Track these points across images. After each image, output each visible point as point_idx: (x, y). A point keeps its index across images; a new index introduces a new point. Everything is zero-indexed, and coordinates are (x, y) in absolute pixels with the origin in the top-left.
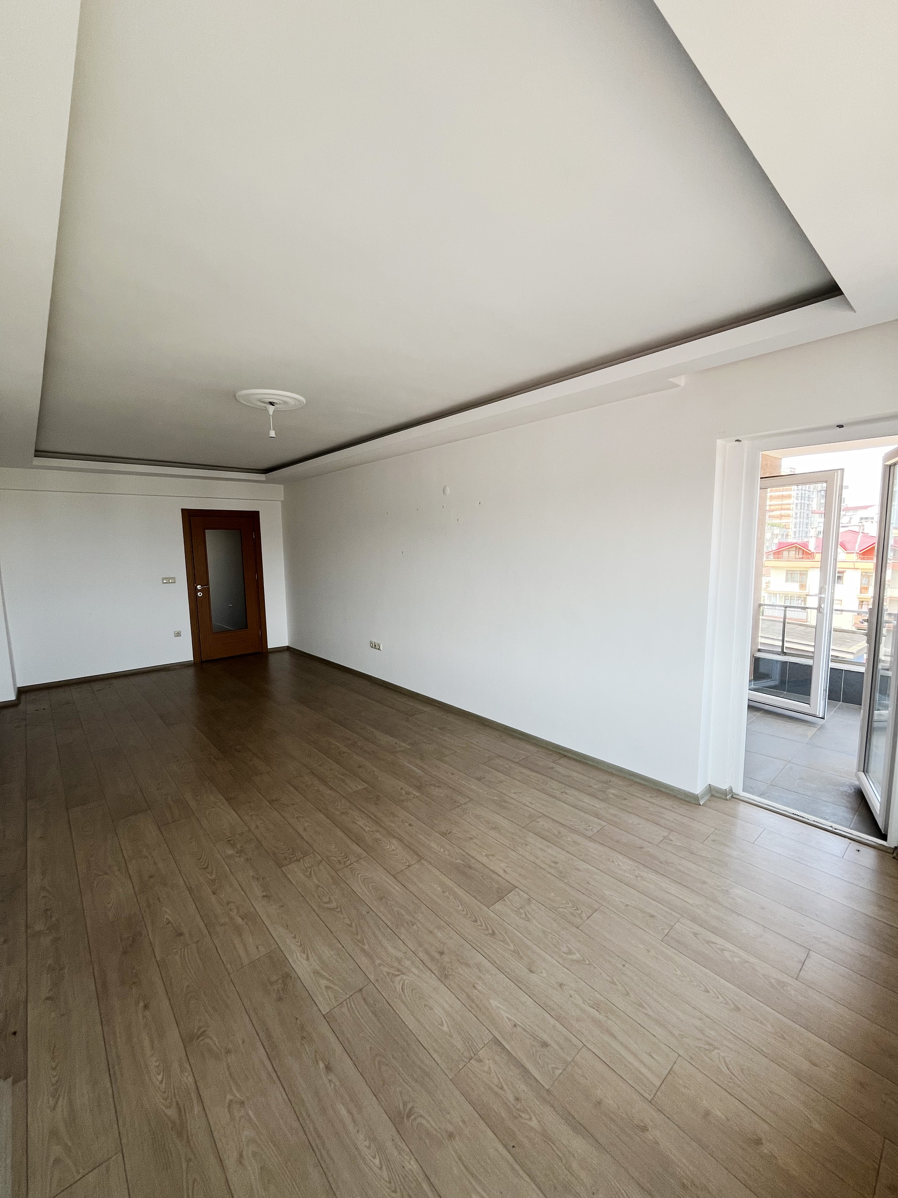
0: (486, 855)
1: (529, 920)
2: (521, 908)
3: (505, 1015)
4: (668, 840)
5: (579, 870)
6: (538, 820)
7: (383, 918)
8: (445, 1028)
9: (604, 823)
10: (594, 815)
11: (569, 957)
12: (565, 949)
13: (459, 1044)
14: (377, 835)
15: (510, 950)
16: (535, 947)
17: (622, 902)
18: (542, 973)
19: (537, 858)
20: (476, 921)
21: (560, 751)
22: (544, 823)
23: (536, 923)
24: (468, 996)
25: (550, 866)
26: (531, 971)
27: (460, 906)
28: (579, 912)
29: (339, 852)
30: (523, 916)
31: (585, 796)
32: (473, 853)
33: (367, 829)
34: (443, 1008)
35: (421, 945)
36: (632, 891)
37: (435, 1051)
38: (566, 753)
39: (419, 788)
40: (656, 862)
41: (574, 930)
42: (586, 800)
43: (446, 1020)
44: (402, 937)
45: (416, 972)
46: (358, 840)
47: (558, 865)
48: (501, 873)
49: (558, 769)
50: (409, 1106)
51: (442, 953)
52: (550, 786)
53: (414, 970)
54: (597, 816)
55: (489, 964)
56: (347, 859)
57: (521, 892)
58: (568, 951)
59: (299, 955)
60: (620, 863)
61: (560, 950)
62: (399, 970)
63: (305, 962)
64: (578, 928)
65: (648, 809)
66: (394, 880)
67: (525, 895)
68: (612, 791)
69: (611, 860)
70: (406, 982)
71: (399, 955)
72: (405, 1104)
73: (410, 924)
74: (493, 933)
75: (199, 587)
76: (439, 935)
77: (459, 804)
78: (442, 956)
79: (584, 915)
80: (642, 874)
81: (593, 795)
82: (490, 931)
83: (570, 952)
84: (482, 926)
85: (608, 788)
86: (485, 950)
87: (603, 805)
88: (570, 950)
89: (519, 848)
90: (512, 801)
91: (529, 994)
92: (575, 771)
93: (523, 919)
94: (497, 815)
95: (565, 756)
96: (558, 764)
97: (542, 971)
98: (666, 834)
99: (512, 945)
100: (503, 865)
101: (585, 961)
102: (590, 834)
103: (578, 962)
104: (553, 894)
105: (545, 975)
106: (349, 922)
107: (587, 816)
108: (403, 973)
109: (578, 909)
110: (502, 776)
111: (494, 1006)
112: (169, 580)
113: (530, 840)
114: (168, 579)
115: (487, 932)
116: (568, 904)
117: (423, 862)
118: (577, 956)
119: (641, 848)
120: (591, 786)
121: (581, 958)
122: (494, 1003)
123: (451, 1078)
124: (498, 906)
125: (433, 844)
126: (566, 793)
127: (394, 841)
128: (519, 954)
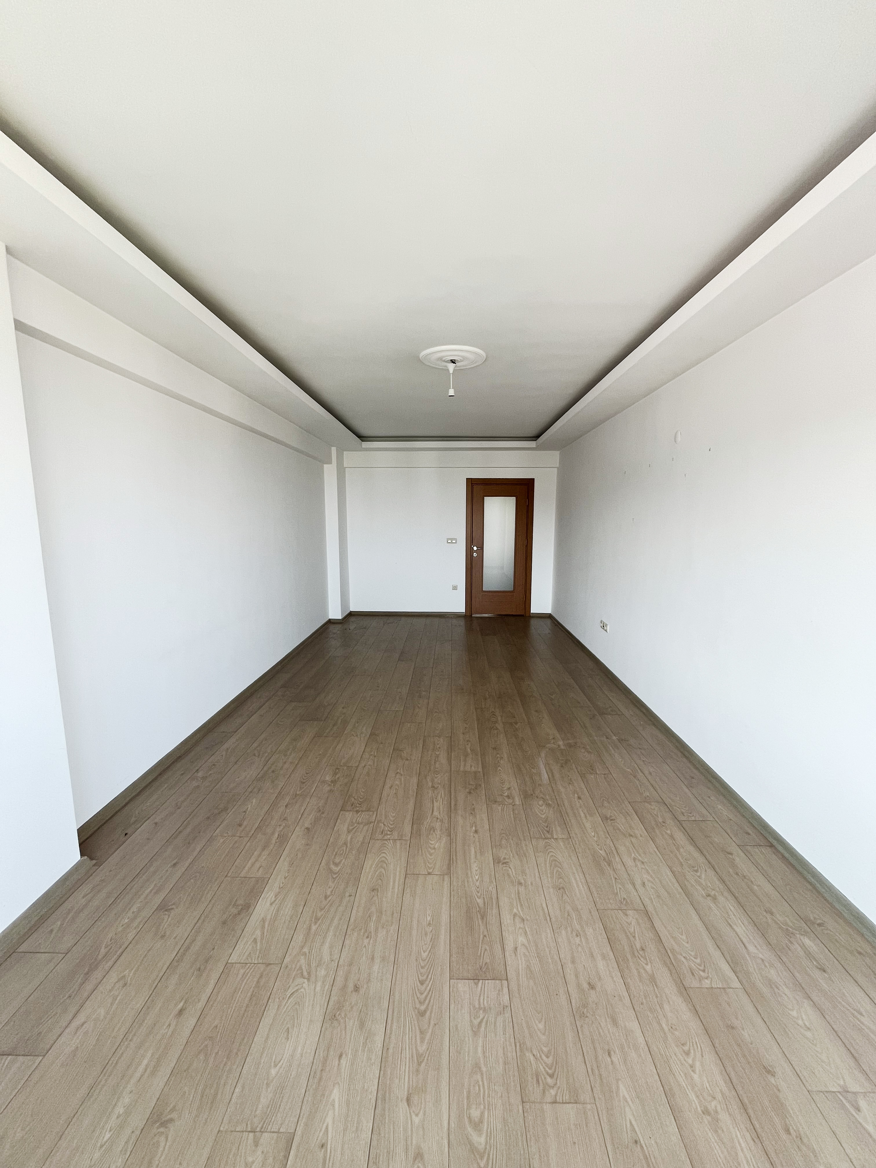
0: (515, 915)
1: (475, 1033)
2: (485, 1010)
3: (329, 1120)
4: (849, 1102)
5: (615, 1022)
6: (630, 912)
7: (354, 911)
8: (273, 1072)
9: (736, 984)
10: (729, 959)
11: (470, 1129)
12: (475, 1113)
13: (264, 1101)
14: (438, 825)
15: (417, 1050)
16: (445, 1073)
17: (634, 1130)
18: (417, 1115)
19: (573, 962)
20: (422, 983)
21: (767, 835)
22: (634, 922)
23: (480, 1044)
24: (326, 1059)
25: (579, 985)
26: (408, 1100)
27: (426, 953)
28: (549, 1080)
29: (391, 823)
30: (476, 1022)
31: (746, 923)
32: (504, 901)
33: (436, 813)
34: (294, 1050)
35: (350, 964)
36: (673, 1128)
37: (243, 1087)
38: (775, 843)
39: (527, 796)
40: (776, 1120)
41: (515, 1099)
42: (740, 930)
43: (283, 1064)
44: (347, 942)
45: (318, 988)
46: (417, 820)
47: (592, 992)
48: (509, 946)
49: (737, 860)
50: (174, 1115)
51: (356, 989)
52: (699, 877)
53: (319, 984)
54: (735, 964)
55: (380, 1045)
56: (391, 833)
57: (506, 990)
58: (477, 1120)
59: (271, 895)
60: (698, 1064)
61: (469, 1107)
62: (309, 973)
63: (268, 904)
64: (523, 1102)
65: (859, 1016)
66: (403, 877)
67: (507, 997)
68: (807, 942)
69: (686, 1048)
70: (302, 990)
71: (326, 957)
72: (173, 1110)
73: (366, 935)
74: (422, 1014)
75: (475, 548)
76: (376, 968)
77: (549, 836)
78: (354, 993)
79: (553, 1092)
80: (724, 1116)
81: (762, 930)
82: (423, 1008)
83: (477, 1125)
84: (422, 994)
85: (805, 934)
86: (395, 1024)
87: (765, 953)
88: (481, 1121)
89: (563, 932)
90: (619, 866)
91: (375, 1125)
92: (765, 875)
93: (472, 1026)
94: (581, 875)
95: (772, 846)
96: (747, 853)
97: (419, 1113)
98: (854, 1087)
99: (425, 1047)
100: (522, 939)
101: (482, 1158)
102: (692, 982)
103: (472, 1149)
104: (541, 1026)
105: (416, 1120)
106: (329, 893)
107: (716, 954)
108: (308, 980)
109: (551, 1076)
110: (639, 830)
111: (331, 1099)
112: (451, 541)
113: (589, 931)
114: (452, 539)
115: (418, 1006)
116: (548, 1057)
117: (446, 878)
118: (480, 1141)
119: (769, 1072)
120: (772, 913)
121: (481, 1147)
122: (336, 1095)
123: (222, 1129)
124: (463, 986)
125: (475, 867)
126: (714, 899)
127: (444, 839)
128: (419, 1064)
